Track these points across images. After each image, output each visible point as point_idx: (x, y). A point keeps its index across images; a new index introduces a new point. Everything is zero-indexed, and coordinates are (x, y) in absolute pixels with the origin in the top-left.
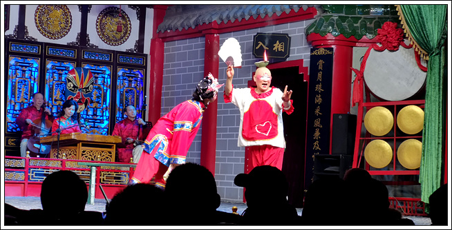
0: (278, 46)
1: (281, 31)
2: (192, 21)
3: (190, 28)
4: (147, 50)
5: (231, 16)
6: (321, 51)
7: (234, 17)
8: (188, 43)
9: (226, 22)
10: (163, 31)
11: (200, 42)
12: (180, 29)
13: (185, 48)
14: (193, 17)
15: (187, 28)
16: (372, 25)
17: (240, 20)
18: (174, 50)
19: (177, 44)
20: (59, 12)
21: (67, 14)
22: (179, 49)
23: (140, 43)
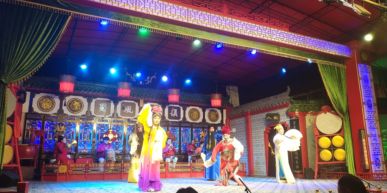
0: (275, 118)
1: (275, 112)
2: (240, 112)
3: (239, 114)
4: (224, 123)
5: (255, 108)
6: (294, 118)
7: (253, 109)
8: (239, 119)
9: (253, 111)
10: (229, 116)
11: (243, 119)
12: (236, 115)
13: (238, 121)
14: (240, 111)
15: (238, 115)
16: (312, 108)
17: (259, 110)
18: (234, 122)
19: (235, 120)
20: (196, 112)
21: (198, 113)
22: (236, 122)
23: (222, 121)
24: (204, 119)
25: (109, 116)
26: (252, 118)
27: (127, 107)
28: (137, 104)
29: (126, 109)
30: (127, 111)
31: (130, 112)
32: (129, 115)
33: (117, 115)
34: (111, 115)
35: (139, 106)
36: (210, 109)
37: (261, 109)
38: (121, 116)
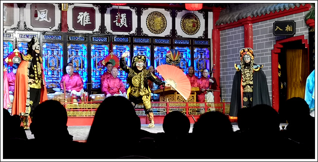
0: (288, 28)
1: (290, 19)
2: (235, 17)
3: (234, 21)
4: (210, 36)
5: (259, 12)
7: (260, 13)
8: (234, 30)
9: (256, 16)
10: (218, 25)
11: (241, 29)
12: (229, 23)
13: (232, 33)
14: (236, 15)
15: (232, 22)
17: (264, 14)
18: (225, 35)
19: (227, 31)
20: (159, 19)
21: (164, 19)
22: (229, 34)
23: (206, 33)
24: (174, 31)
25: (13, 26)
26: (255, 28)
27: (40, 12)
29: (39, 15)
30: (40, 18)
31: (46, 20)
32: (45, 24)
33: (25, 26)
34: (15, 25)
35: (61, 9)
36: (183, 12)
37: (268, 13)
38: (31, 27)
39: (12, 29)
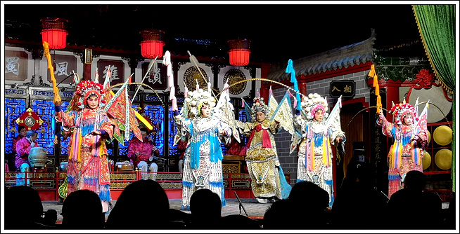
0: (347, 89)
5: (314, 70)
7: (316, 70)
9: (310, 74)
20: (199, 75)
25: (26, 81)
27: (59, 65)
28: (78, 57)
30: (59, 72)
31: (66, 74)
33: (41, 81)
34: (28, 80)
35: (83, 62)
36: (227, 68)
37: (324, 71)
38: (48, 83)
39: (25, 84)
